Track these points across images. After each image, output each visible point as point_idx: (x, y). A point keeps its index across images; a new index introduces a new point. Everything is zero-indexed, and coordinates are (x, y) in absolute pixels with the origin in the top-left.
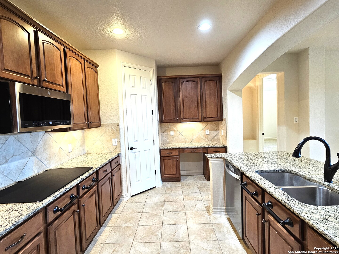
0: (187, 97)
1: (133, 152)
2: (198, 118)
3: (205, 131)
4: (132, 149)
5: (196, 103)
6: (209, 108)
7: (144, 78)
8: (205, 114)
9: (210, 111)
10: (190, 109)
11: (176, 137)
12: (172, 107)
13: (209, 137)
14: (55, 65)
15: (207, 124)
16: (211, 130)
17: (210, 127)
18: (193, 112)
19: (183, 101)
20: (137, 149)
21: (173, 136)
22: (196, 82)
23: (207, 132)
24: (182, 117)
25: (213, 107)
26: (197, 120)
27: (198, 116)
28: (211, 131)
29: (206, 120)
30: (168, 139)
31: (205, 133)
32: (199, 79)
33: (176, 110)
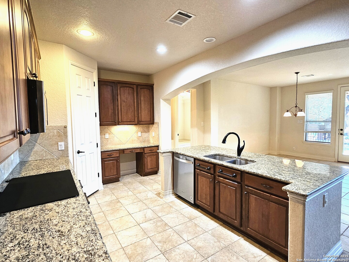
0: (124, 102)
1: (79, 156)
2: (134, 121)
4: (79, 152)
5: (133, 107)
6: (143, 113)
7: (89, 79)
8: (140, 118)
9: (144, 115)
10: (127, 113)
11: (111, 140)
12: (110, 111)
13: (141, 138)
15: (139, 127)
16: (143, 132)
17: (141, 129)
18: (130, 116)
19: (121, 105)
20: (84, 152)
21: (108, 139)
22: (133, 88)
23: (139, 134)
24: (120, 120)
25: (147, 112)
26: (134, 123)
27: (135, 119)
28: (142, 133)
29: (141, 123)
32: (135, 86)
33: (115, 113)
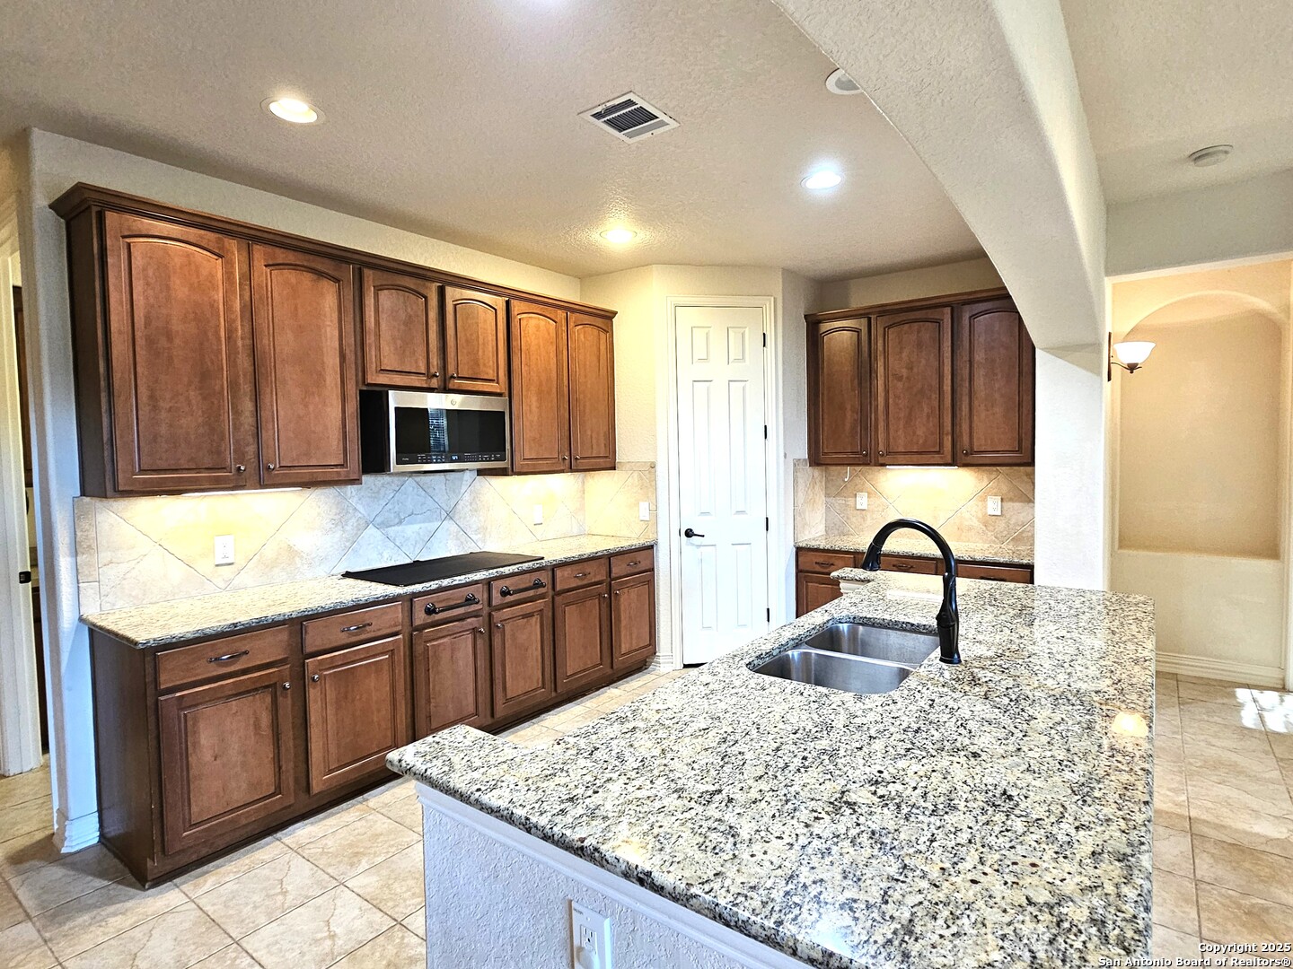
0: (900, 378)
1: (693, 545)
2: (938, 452)
3: (984, 500)
4: (689, 533)
5: (933, 396)
6: (983, 415)
7: (742, 330)
8: (966, 438)
9: (988, 426)
10: (909, 419)
11: (874, 516)
12: (849, 414)
13: (1001, 524)
14: (481, 341)
15: (993, 477)
16: (1011, 500)
17: (1005, 488)
18: (923, 430)
19: (887, 392)
20: (703, 536)
21: (864, 512)
22: (938, 322)
23: (993, 505)
24: (881, 447)
25: (998, 410)
26: (937, 458)
27: (941, 445)
28: (1008, 505)
29: (969, 459)
30: (848, 518)
31: (986, 507)
32: (948, 310)
33: (865, 423)
